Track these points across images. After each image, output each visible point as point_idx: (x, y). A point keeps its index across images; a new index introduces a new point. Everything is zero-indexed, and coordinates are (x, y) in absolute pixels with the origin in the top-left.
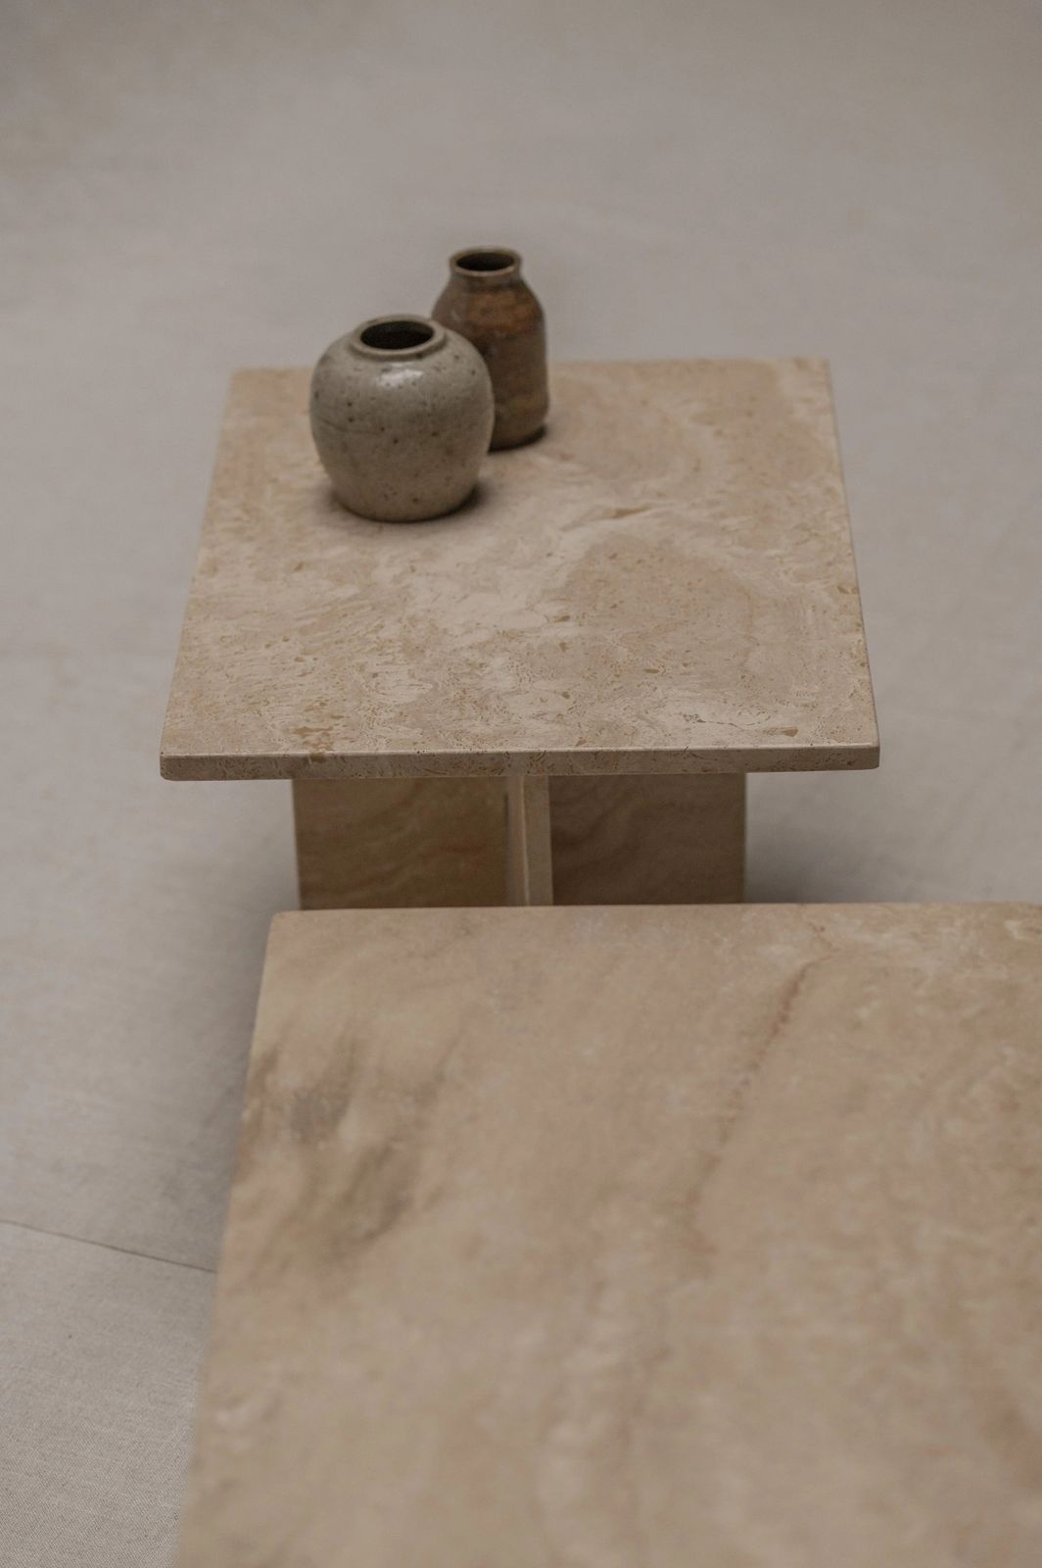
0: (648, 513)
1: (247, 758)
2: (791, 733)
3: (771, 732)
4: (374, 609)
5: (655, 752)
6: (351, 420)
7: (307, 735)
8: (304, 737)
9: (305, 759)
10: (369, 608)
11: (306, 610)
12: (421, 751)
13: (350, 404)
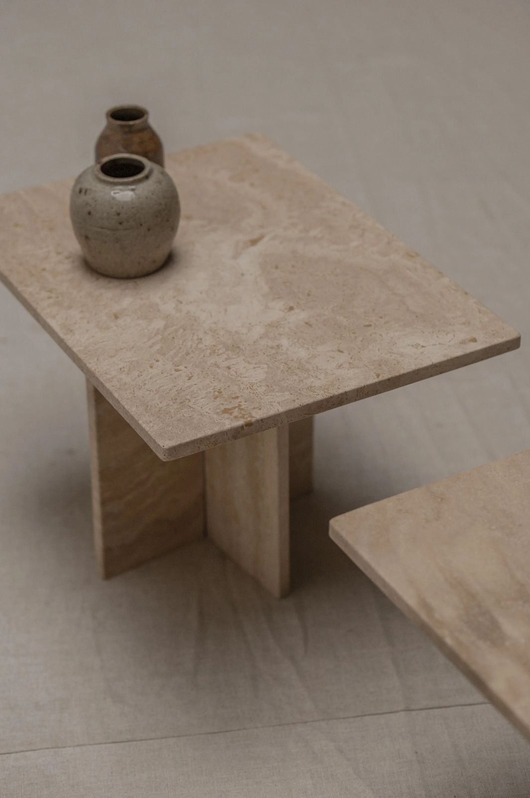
0: (265, 239)
1: (211, 436)
2: (474, 340)
3: (463, 342)
4: (185, 330)
5: (418, 370)
6: (121, 223)
7: (232, 413)
8: (231, 414)
9: (242, 427)
10: (182, 331)
11: (149, 340)
12: (302, 405)
13: (118, 214)
